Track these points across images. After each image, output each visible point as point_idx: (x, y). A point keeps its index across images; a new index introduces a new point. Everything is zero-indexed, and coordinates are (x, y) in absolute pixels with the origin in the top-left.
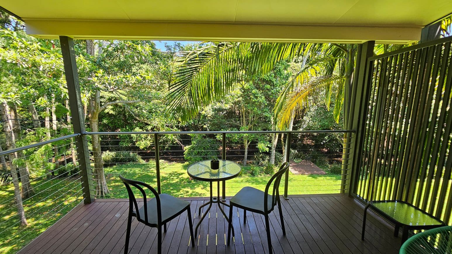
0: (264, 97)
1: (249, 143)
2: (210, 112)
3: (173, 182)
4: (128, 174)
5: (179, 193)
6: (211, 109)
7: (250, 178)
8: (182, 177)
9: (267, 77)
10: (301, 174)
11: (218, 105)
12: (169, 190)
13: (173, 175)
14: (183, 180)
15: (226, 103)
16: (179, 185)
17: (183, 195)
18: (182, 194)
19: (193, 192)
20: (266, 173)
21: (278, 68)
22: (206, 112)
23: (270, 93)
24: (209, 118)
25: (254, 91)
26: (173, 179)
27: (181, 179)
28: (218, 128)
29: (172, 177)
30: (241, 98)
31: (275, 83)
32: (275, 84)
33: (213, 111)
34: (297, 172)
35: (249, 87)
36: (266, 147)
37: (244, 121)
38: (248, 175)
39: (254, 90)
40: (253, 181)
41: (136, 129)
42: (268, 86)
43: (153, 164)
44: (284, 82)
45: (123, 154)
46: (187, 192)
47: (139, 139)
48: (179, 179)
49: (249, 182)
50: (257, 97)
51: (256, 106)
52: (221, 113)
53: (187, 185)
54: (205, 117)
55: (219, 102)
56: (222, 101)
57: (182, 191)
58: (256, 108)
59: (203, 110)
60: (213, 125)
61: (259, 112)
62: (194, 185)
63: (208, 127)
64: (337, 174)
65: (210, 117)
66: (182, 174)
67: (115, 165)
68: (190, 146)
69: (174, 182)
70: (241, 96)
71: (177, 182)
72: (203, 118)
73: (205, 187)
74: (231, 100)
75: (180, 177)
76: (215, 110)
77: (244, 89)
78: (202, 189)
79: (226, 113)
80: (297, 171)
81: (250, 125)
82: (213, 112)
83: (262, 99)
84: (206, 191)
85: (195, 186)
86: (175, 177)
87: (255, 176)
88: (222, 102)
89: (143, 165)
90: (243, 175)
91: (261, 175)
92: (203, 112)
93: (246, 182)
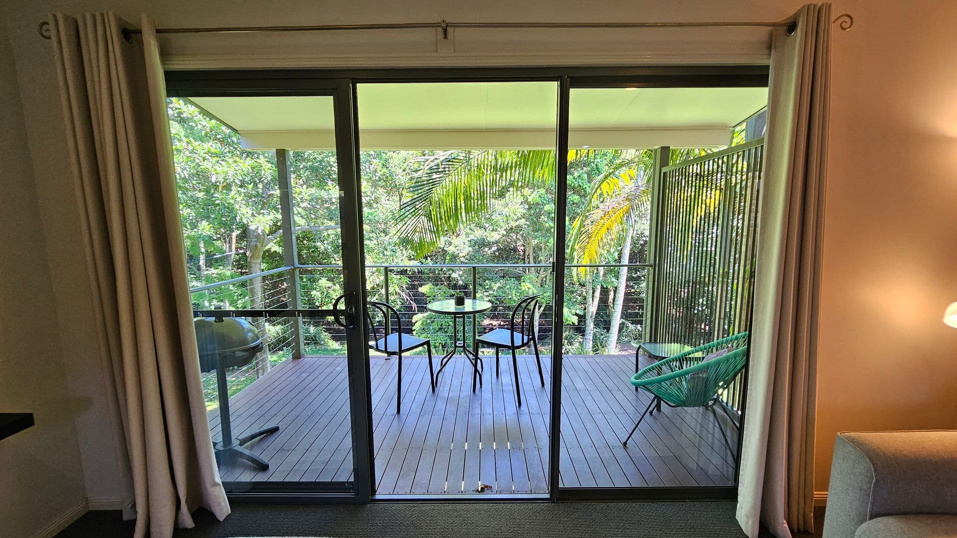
1: (542, 309)
2: (464, 248)
6: (467, 243)
9: (574, 181)
11: (478, 234)
15: (492, 230)
22: (456, 247)
24: (463, 259)
25: (547, 208)
30: (523, 220)
31: (588, 190)
33: (470, 246)
35: (538, 200)
36: (573, 315)
39: (548, 206)
41: (320, 281)
42: (576, 198)
47: (327, 300)
52: (487, 249)
54: (454, 257)
55: (480, 228)
56: (487, 225)
59: (450, 244)
63: (460, 276)
65: (464, 257)
68: (425, 315)
70: (523, 216)
72: (451, 260)
74: (502, 224)
76: (473, 244)
77: (529, 204)
79: (498, 250)
81: (543, 274)
82: (471, 248)
88: (485, 229)
89: (335, 350)
92: (451, 249)
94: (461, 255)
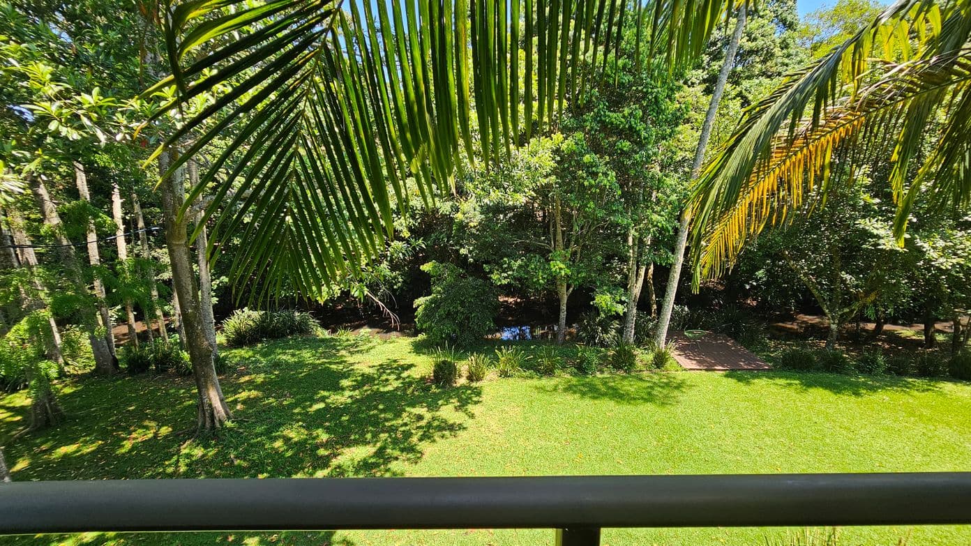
0: (614, 174)
1: (571, 289)
2: (475, 215)
3: (386, 389)
4: (284, 366)
5: (400, 422)
6: (478, 209)
7: (574, 381)
8: (408, 377)
9: (623, 120)
10: (706, 370)
11: (495, 196)
12: (375, 412)
13: (388, 371)
14: (410, 384)
15: (515, 191)
16: (402, 398)
17: (408, 428)
18: (406, 425)
19: (434, 419)
20: (614, 367)
21: (652, 93)
22: (464, 214)
23: (629, 163)
24: (474, 231)
25: (587, 158)
26: (387, 380)
27: (407, 380)
28: (495, 255)
29: (384, 377)
30: (554, 177)
31: (643, 134)
32: (645, 138)
33: (481, 213)
34: (693, 365)
35: (574, 147)
36: (617, 302)
37: (559, 237)
38: (569, 370)
39: (588, 156)
40: (582, 388)
42: (626, 145)
43: (344, 338)
44: (669, 131)
45: (278, 317)
46: (420, 418)
48: (401, 381)
49: (575, 392)
50: (595, 175)
51: (593, 197)
52: (501, 216)
53: (419, 397)
54: (463, 227)
55: (497, 188)
56: (506, 184)
57: (407, 414)
58: (592, 203)
59: (457, 210)
60: (482, 247)
61: (601, 214)
62: (436, 397)
63: (470, 252)
64: (800, 368)
65: (475, 227)
66: (410, 366)
67: (261, 342)
68: (428, 298)
69: (390, 388)
70: (554, 172)
71: (397, 389)
72: (458, 230)
73: (463, 406)
74: (527, 182)
75: (405, 375)
76: (486, 210)
77: (561, 154)
78: (457, 409)
79: (513, 217)
80: (694, 362)
81: (574, 247)
82: (483, 216)
83: (609, 178)
84: (467, 418)
85: (440, 402)
86: (393, 377)
87: (587, 373)
88: (505, 189)
89: (323, 341)
90: (557, 372)
91: (602, 372)
92: (459, 216)
93: (566, 390)
94: (472, 224)
